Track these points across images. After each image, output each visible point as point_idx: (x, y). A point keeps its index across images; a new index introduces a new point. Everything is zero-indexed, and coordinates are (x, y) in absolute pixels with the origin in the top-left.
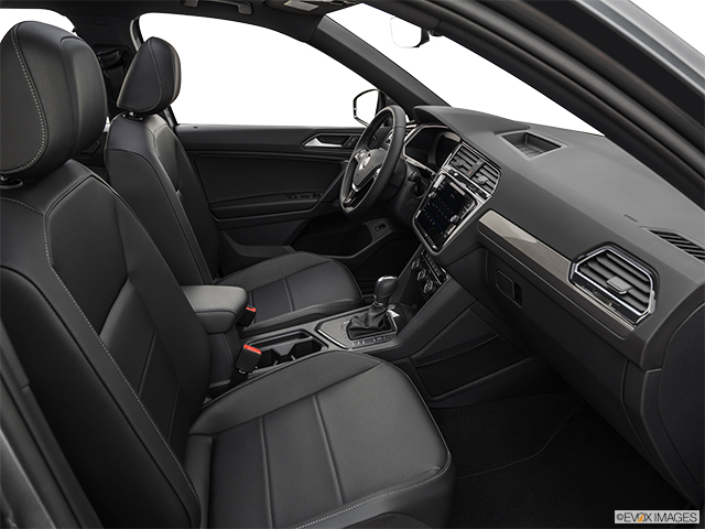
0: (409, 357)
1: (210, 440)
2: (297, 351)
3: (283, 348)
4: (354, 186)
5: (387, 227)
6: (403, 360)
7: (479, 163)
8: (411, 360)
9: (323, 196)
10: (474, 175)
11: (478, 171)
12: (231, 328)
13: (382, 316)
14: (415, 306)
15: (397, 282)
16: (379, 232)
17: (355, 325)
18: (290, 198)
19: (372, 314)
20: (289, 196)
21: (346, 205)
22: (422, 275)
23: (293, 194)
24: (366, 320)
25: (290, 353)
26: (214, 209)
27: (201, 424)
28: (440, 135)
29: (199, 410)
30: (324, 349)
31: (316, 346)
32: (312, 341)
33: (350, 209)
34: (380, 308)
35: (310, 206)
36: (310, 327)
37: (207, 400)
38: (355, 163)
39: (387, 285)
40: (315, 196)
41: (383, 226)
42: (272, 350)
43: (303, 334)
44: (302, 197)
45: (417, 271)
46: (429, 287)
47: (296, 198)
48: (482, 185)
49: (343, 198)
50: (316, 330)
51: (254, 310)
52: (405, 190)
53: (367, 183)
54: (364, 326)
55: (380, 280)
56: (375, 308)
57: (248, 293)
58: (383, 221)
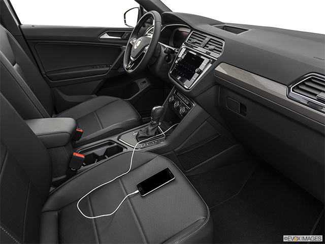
0: (173, 150)
1: (56, 213)
2: (109, 153)
3: (100, 152)
4: (132, 58)
5: (147, 82)
6: (170, 153)
7: (207, 39)
8: (175, 152)
9: (112, 66)
10: (205, 46)
11: (207, 43)
12: (69, 143)
13: (156, 129)
14: (171, 122)
15: (163, 109)
16: (143, 85)
17: (141, 135)
18: (93, 68)
19: (150, 128)
20: (93, 67)
21: (128, 69)
22: (176, 104)
23: (95, 66)
24: (147, 132)
25: (105, 154)
26: (48, 75)
27: (49, 205)
28: (176, 29)
29: (48, 196)
30: (125, 150)
31: (119, 149)
32: (117, 146)
33: (130, 71)
34: (155, 124)
35: (105, 72)
36: (115, 139)
37: (52, 189)
38: (131, 46)
39: (158, 111)
40: (107, 66)
41: (144, 82)
42: (93, 154)
43: (111, 143)
44: (100, 67)
45: (173, 102)
46: (182, 110)
47: (97, 68)
48: (211, 50)
49: (125, 66)
50: (118, 140)
51: (81, 131)
52: (161, 59)
53: (140, 55)
54: (146, 135)
55: (154, 108)
56: (152, 125)
57: (77, 121)
58: (144, 80)
